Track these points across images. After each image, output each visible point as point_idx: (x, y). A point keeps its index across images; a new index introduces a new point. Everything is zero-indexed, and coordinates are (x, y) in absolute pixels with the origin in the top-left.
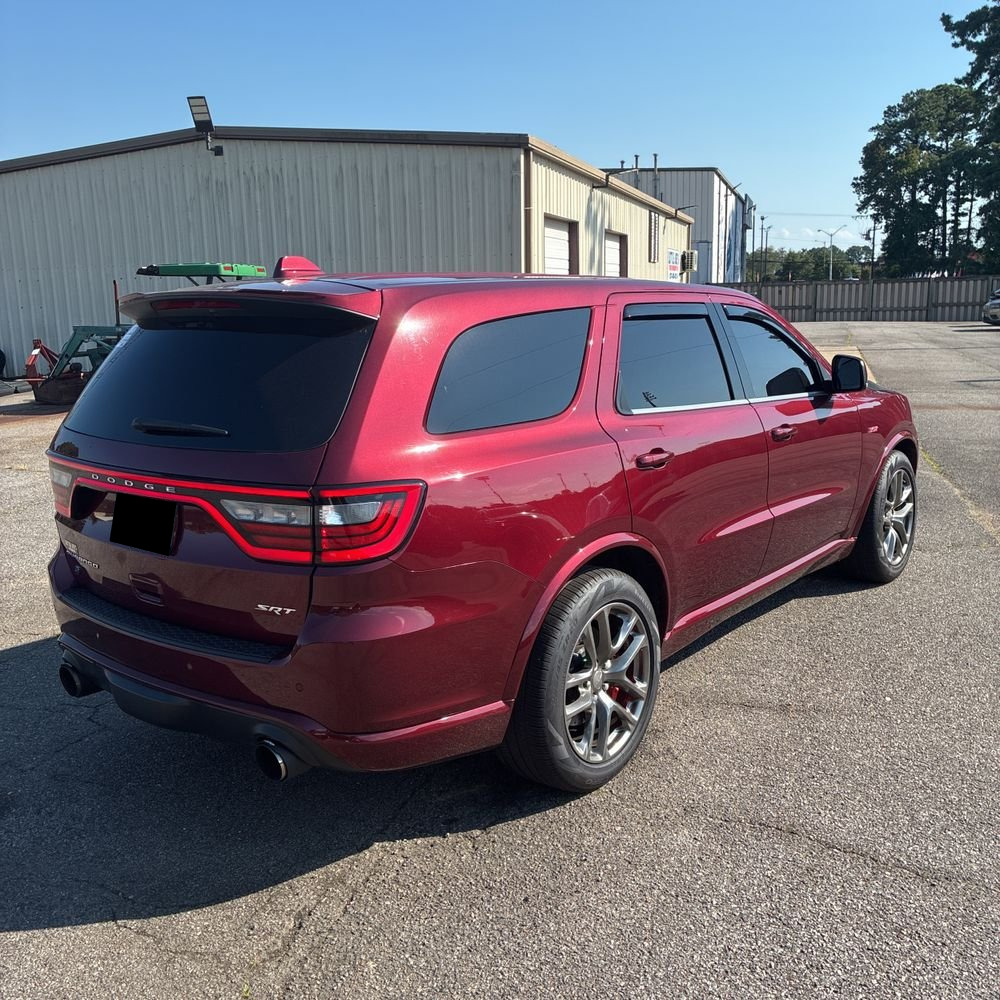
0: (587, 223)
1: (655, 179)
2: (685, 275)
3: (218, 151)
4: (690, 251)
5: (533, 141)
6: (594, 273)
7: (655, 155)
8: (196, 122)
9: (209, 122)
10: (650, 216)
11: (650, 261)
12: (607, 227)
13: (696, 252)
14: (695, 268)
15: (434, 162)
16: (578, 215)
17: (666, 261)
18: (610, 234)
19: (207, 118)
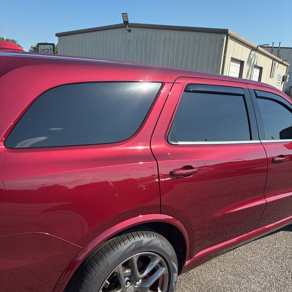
0: (248, 62)
1: (279, 51)
2: (283, 83)
3: (130, 31)
4: (287, 75)
5: (230, 32)
6: (248, 79)
7: (280, 43)
8: (124, 21)
9: (128, 22)
10: (273, 62)
11: (270, 77)
12: (255, 64)
13: (289, 76)
14: (287, 81)
15: (195, 37)
16: (245, 59)
17: (277, 78)
18: (256, 67)
19: (127, 20)
